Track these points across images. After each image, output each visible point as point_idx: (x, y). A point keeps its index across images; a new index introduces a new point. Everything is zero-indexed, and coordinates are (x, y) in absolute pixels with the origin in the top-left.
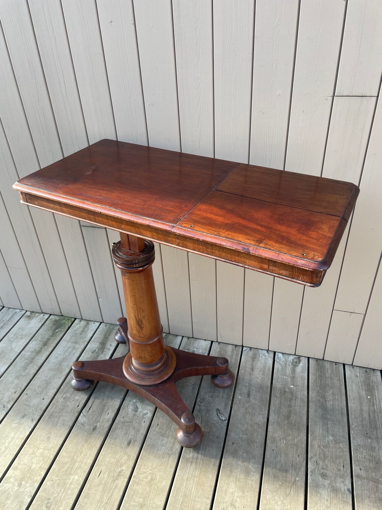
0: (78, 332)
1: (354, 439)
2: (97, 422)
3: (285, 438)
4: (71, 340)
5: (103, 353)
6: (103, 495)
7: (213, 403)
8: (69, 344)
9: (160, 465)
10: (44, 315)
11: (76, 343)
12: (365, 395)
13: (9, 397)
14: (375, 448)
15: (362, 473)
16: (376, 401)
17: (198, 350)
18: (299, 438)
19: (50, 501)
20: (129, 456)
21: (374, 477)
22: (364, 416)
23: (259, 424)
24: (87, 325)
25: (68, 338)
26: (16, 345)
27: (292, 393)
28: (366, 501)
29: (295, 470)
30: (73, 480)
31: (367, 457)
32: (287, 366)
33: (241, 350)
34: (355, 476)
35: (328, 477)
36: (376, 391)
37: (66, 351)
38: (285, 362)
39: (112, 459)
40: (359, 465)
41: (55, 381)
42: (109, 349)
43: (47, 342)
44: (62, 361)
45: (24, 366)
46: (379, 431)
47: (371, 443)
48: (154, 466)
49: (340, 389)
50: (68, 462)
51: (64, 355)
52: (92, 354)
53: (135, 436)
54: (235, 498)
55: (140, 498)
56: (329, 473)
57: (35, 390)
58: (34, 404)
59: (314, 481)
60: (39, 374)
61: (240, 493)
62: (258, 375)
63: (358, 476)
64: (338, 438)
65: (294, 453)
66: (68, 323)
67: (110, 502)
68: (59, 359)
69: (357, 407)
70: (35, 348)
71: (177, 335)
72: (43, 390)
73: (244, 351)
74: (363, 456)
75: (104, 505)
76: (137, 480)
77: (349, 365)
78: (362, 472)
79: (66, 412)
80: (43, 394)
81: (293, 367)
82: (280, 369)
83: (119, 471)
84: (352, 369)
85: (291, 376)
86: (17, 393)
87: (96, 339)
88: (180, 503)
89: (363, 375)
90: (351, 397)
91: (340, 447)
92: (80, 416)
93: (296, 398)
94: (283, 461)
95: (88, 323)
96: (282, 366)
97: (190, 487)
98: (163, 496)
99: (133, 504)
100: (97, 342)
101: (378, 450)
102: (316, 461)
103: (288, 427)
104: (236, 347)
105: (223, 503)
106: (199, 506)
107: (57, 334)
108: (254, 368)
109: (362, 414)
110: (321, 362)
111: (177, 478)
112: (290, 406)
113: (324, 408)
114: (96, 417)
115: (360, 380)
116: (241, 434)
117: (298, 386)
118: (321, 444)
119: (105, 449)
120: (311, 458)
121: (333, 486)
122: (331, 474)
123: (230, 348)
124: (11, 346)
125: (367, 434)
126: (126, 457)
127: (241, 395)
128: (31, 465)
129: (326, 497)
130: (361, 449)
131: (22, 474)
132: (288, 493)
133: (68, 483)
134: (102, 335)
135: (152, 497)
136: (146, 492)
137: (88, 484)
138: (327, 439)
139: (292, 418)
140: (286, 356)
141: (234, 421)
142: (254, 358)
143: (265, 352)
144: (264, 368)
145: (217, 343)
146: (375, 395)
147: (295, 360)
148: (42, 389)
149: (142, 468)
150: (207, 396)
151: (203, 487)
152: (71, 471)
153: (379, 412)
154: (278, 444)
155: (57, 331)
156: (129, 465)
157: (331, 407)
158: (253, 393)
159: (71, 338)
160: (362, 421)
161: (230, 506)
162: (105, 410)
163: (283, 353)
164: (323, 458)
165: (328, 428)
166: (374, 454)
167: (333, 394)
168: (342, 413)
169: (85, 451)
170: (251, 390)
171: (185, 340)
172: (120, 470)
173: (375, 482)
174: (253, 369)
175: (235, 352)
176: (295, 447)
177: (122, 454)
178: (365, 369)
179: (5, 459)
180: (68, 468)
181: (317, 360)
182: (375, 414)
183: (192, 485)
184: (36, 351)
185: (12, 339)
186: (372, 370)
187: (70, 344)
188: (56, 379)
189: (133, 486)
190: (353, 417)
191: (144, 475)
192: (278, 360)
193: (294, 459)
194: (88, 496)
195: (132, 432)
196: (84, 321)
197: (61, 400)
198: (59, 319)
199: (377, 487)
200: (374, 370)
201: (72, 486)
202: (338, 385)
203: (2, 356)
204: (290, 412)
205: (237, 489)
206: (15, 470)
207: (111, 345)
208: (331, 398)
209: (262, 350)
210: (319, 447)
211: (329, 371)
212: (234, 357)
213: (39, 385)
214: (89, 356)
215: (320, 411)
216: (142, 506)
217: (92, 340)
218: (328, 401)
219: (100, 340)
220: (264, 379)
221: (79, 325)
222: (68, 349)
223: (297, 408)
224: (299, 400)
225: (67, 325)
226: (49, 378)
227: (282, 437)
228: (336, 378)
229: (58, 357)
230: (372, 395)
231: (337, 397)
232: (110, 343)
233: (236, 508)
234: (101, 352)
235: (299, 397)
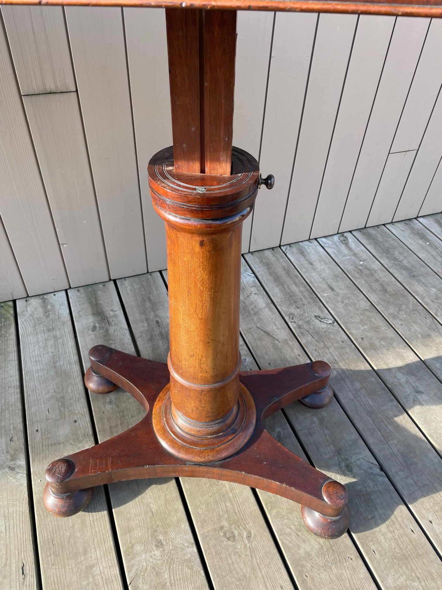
0: (39, 315)
3: (400, 310)
4: (38, 330)
5: (111, 324)
7: (304, 312)
8: (39, 336)
11: (51, 330)
12: (423, 243)
13: (8, 452)
16: (436, 244)
18: (411, 303)
19: (225, 529)
22: (439, 260)
23: (367, 310)
24: (44, 302)
25: (30, 329)
27: (367, 268)
29: (434, 331)
32: (339, 246)
33: (281, 251)
36: (428, 236)
37: (46, 347)
38: (334, 244)
41: (70, 391)
42: (115, 316)
44: (52, 361)
49: (402, 247)
51: (48, 354)
52: (95, 332)
54: (414, 385)
55: (328, 445)
57: (46, 418)
58: (66, 436)
60: (29, 396)
62: (322, 267)
64: (438, 287)
65: (420, 317)
66: (6, 310)
69: (427, 255)
72: (60, 411)
73: (285, 251)
76: (306, 431)
77: (388, 223)
79: (132, 417)
80: (67, 416)
81: (345, 245)
82: (336, 253)
84: (393, 226)
85: (352, 254)
86: (15, 438)
87: (81, 313)
88: (372, 423)
89: (407, 227)
90: (416, 249)
93: (375, 271)
94: (418, 329)
95: (44, 300)
96: (334, 248)
97: (365, 402)
100: (86, 316)
103: (394, 299)
104: (273, 250)
105: (409, 395)
108: (312, 262)
109: (435, 259)
110: (365, 231)
112: (377, 280)
113: (406, 269)
115: (409, 233)
116: (361, 326)
117: (366, 260)
120: (436, 315)
123: (268, 253)
127: (323, 291)
128: (148, 508)
131: (148, 529)
133: (226, 491)
134: (84, 304)
135: (340, 437)
136: (327, 436)
138: (432, 292)
139: (388, 290)
140: (329, 238)
141: (342, 319)
142: (302, 253)
143: (307, 242)
144: (320, 256)
145: (250, 255)
146: (431, 240)
147: (341, 239)
148: (57, 411)
150: (293, 310)
151: (377, 394)
154: (400, 318)
157: (410, 265)
158: (334, 284)
159: (35, 327)
161: (417, 394)
163: (325, 237)
165: (424, 283)
167: (401, 253)
168: (421, 265)
170: (329, 283)
172: (276, 433)
174: (311, 264)
175: (278, 255)
176: (416, 312)
178: (403, 222)
179: (96, 532)
181: (359, 230)
183: (365, 399)
186: (409, 221)
187: (42, 336)
190: (432, 264)
192: (327, 245)
193: (425, 323)
196: (33, 298)
197: (107, 407)
204: (382, 285)
206: (130, 532)
207: (112, 310)
208: (401, 257)
209: (302, 242)
210: (433, 302)
211: (379, 236)
212: (281, 260)
213: (47, 409)
214: (93, 336)
215: (404, 272)
216: (339, 452)
217: (75, 316)
218: (403, 261)
219: (89, 311)
220: (331, 267)
221: (31, 306)
222: (46, 343)
223: (384, 279)
224: (379, 271)
225: (8, 315)
226: (55, 392)
227: (397, 309)
228: (390, 239)
229: (40, 359)
230: (428, 241)
231: (406, 255)
232: (107, 308)
233: (423, 393)
234: (105, 324)
235: (376, 268)
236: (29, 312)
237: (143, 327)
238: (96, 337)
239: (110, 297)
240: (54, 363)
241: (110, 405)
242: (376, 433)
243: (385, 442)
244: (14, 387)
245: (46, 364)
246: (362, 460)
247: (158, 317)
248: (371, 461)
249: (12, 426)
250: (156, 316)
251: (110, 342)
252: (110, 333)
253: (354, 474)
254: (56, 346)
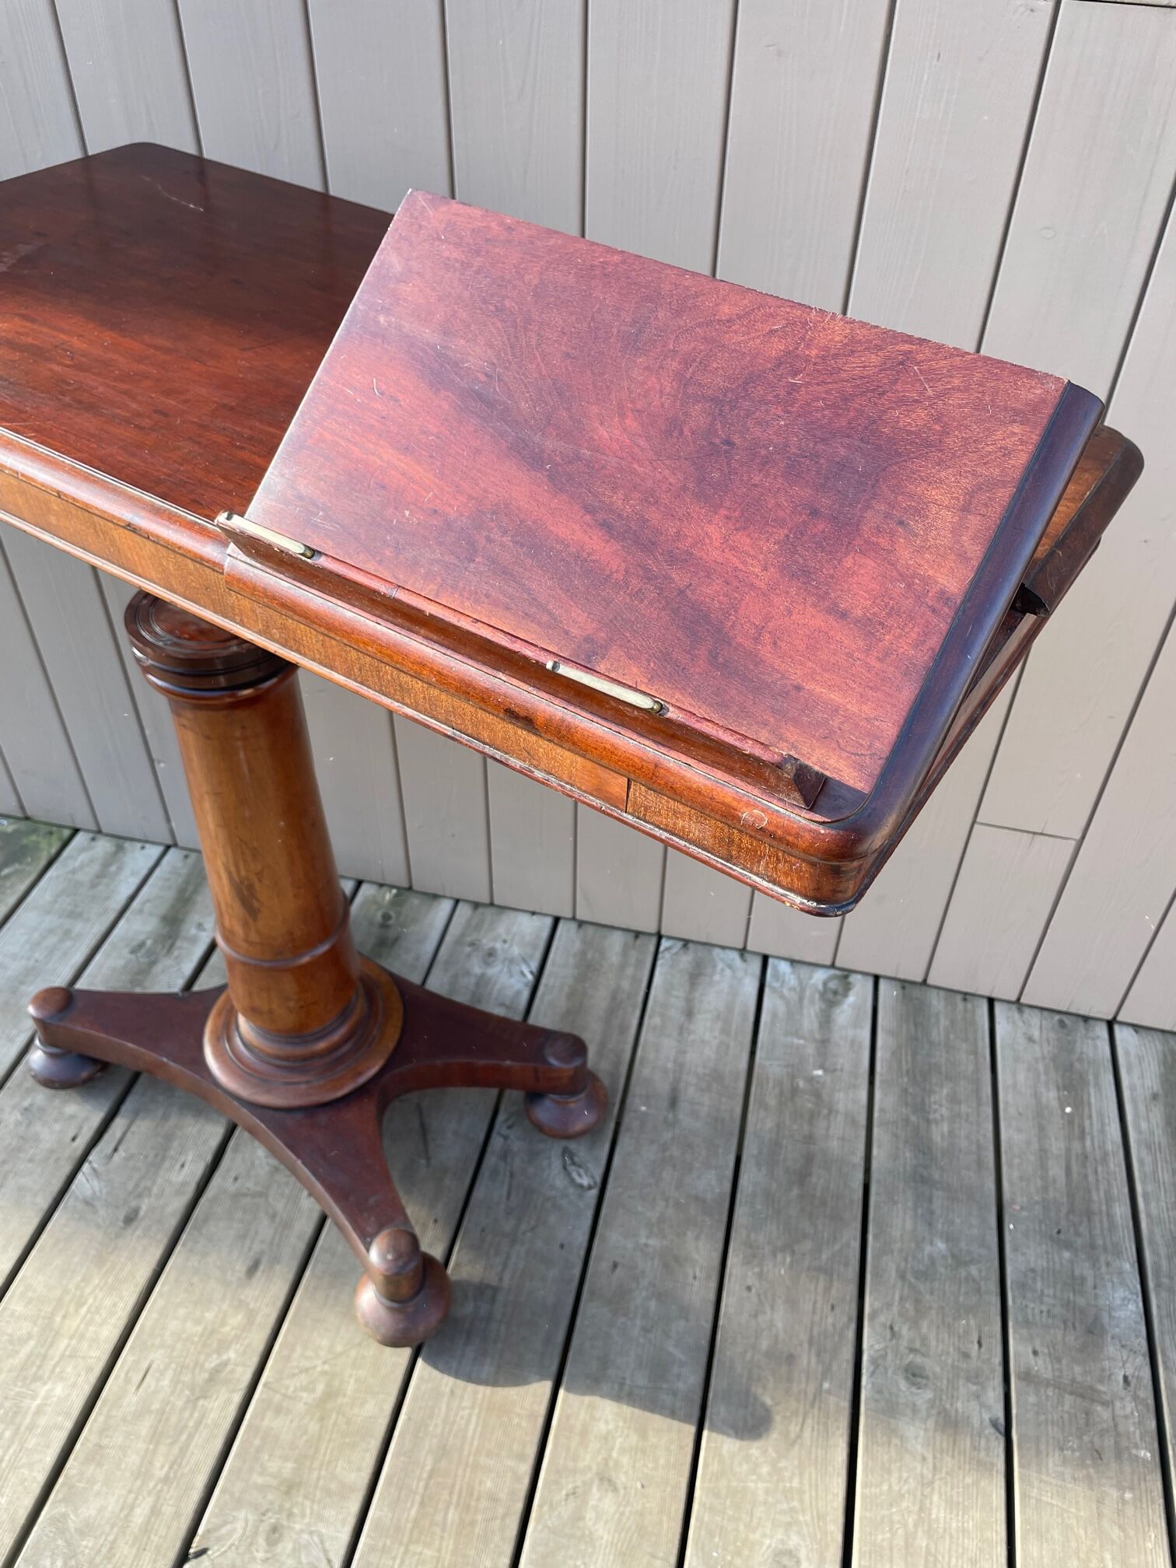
0: (83, 877)
1: (1015, 1250)
2: (140, 1196)
3: (789, 1248)
4: (56, 905)
5: (172, 954)
6: (154, 1452)
8: (48, 919)
9: (360, 1344)
11: (74, 915)
12: (1054, 1104)
14: (1083, 1279)
15: (1042, 1366)
16: (1091, 1124)
17: (507, 946)
18: (837, 1247)
20: (251, 1315)
21: (1079, 1378)
22: (1051, 1173)
23: (704, 1201)
24: (116, 853)
27: (817, 1095)
28: (1053, 1461)
29: (818, 1354)
30: (46, 1398)
31: (1057, 1310)
32: (806, 1002)
33: (652, 948)
34: (1018, 1377)
35: (927, 1378)
36: (1092, 1090)
37: (38, 944)
38: (798, 989)
39: (189, 1324)
40: (1031, 1339)
42: (192, 940)
46: (1098, 1225)
47: (1072, 1262)
48: (339, 1348)
49: (977, 1082)
50: (30, 1336)
51: (29, 960)
52: (132, 957)
53: (276, 1242)
54: (615, 1454)
55: (286, 1459)
56: (931, 1366)
59: (880, 1392)
61: (634, 1438)
62: (707, 1035)
63: (1027, 1376)
64: (963, 1245)
65: (820, 1298)
66: (50, 845)
67: (175, 1473)
69: (1028, 1143)
71: (435, 897)
73: (662, 952)
74: (1044, 1308)
75: (155, 1486)
76: (278, 1397)
77: (1009, 1002)
78: (1040, 1361)
79: (31, 1160)
81: (823, 1006)
82: (780, 1016)
83: (212, 1365)
84: (1016, 1015)
85: (817, 1036)
87: (148, 905)
88: (425, 1475)
89: (1052, 1035)
90: (1012, 1111)
91: (969, 1278)
92: (80, 1177)
93: (830, 1111)
94: (780, 1325)
95: (120, 849)
96: (787, 1002)
97: (462, 1418)
98: (367, 1450)
99: (260, 1480)
100: (151, 914)
101: (1095, 1288)
102: (888, 1324)
103: (802, 1210)
104: (636, 937)
105: (575, 1471)
106: (489, 1484)
107: (8, 883)
108: (696, 1011)
109: (1043, 1165)
110: (916, 992)
111: (417, 1387)
112: (809, 1139)
113: (922, 1146)
114: (136, 1176)
115: (1043, 1053)
116: (643, 1233)
117: (839, 1073)
118: (909, 1265)
119: (166, 1288)
120: (873, 1315)
121: (945, 1410)
122: (938, 1369)
123: (616, 941)
125: (1059, 1232)
126: (237, 1319)
127: (647, 1099)
129: (919, 1447)
130: (1039, 1285)
132: (793, 1436)
133: (29, 1408)
134: (168, 890)
135: (327, 1458)
136: (305, 1438)
137: (99, 1414)
138: (928, 1249)
139: (814, 1179)
140: (804, 971)
141: (619, 1190)
142: (695, 976)
143: (735, 956)
144: (730, 1009)
145: (573, 926)
146: (1089, 1104)
147: (833, 985)
149: (296, 1355)
151: (505, 1419)
152: (40, 1367)
153: (1098, 1158)
154: (765, 1269)
155: (7, 871)
156: (249, 1345)
157: (945, 1144)
158: (689, 1094)
159: (58, 897)
160: (1045, 1189)
161: (596, 1482)
162: (172, 1153)
163: (793, 962)
164: (912, 1313)
165: (932, 1212)
166: (1081, 1301)
167: (953, 1099)
168: (980, 1164)
169: (95, 1299)
170: (682, 1085)
171: (463, 911)
172: (218, 1361)
173: (1082, 1396)
174: (689, 1013)
175: (633, 955)
176: (824, 1277)
177: (225, 1306)
178: (1057, 1017)
180: (29, 1356)
181: (904, 984)
182: (1085, 1166)
183: (467, 1412)
186: (1080, 1020)
187: (50, 921)
189: (262, 1419)
190: (1016, 1174)
191: (304, 1379)
192: (777, 987)
193: (817, 1318)
194: (98, 1457)
195: (265, 1229)
196: (106, 838)
197: (13, 1116)
198: (16, 831)
199: (1087, 1414)
200: (1086, 1019)
201: (42, 1421)
202: (971, 1068)
204: (809, 1159)
205: (621, 1424)
208: (944, 1111)
209: (723, 948)
210: (902, 1276)
211: (944, 1022)
212: (630, 971)
214: (123, 962)
215: (908, 1154)
216: (290, 1487)
217: (133, 908)
218: (936, 1122)
219: (164, 908)
220: (728, 1046)
221: (89, 853)
222: (44, 938)
223: (834, 1145)
224: (840, 1118)
225: (45, 853)
227: (779, 1243)
228: (964, 1046)
230: (1079, 1103)
231: (964, 1108)
232: (194, 917)
233: (615, 1490)
234: (163, 948)
235: (841, 1107)
238: (124, 967)
241: (22, 1114)
242: (409, 1505)
243: (405, 1540)
246: (316, 1538)
248: (332, 1555)
253: (269, 1555)
254: (53, 950)
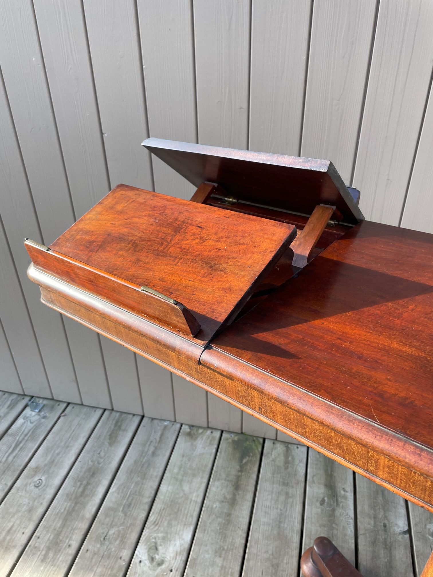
0: (280, 463)
4: (275, 479)
5: (339, 505)
8: (275, 486)
10: (212, 432)
11: (285, 484)
25: (269, 475)
26: (190, 488)
37: (277, 500)
41: (285, 561)
42: (345, 498)
43: (237, 482)
44: (278, 519)
45: (220, 529)
51: (277, 509)
52: (322, 507)
66: (257, 446)
68: (272, 517)
70: (224, 494)
87: (315, 478)
95: (288, 449)
100: (319, 483)
107: (248, 467)
124: (184, 491)
134: (320, 469)
155: (244, 461)
159: (274, 474)
184: (226, 499)
185: (180, 477)
187: (277, 487)
188: (286, 558)
196: (280, 443)
198: (239, 439)
203: (176, 510)
207: (344, 489)
213: (261, 570)
214: (319, 510)
217: (309, 479)
219: (323, 480)
221: (276, 451)
222: (278, 497)
225: (256, 451)
226: (272, 554)
229: (269, 512)
232: (340, 485)
234: (334, 502)
236: (273, 456)
237: (369, 524)
238: (322, 513)
239: (346, 473)
240: (280, 522)
244: (242, 530)
245: (273, 519)
247: (387, 520)
249: (230, 570)
250: (386, 517)
251: (334, 525)
252: (336, 515)
254: (285, 504)
